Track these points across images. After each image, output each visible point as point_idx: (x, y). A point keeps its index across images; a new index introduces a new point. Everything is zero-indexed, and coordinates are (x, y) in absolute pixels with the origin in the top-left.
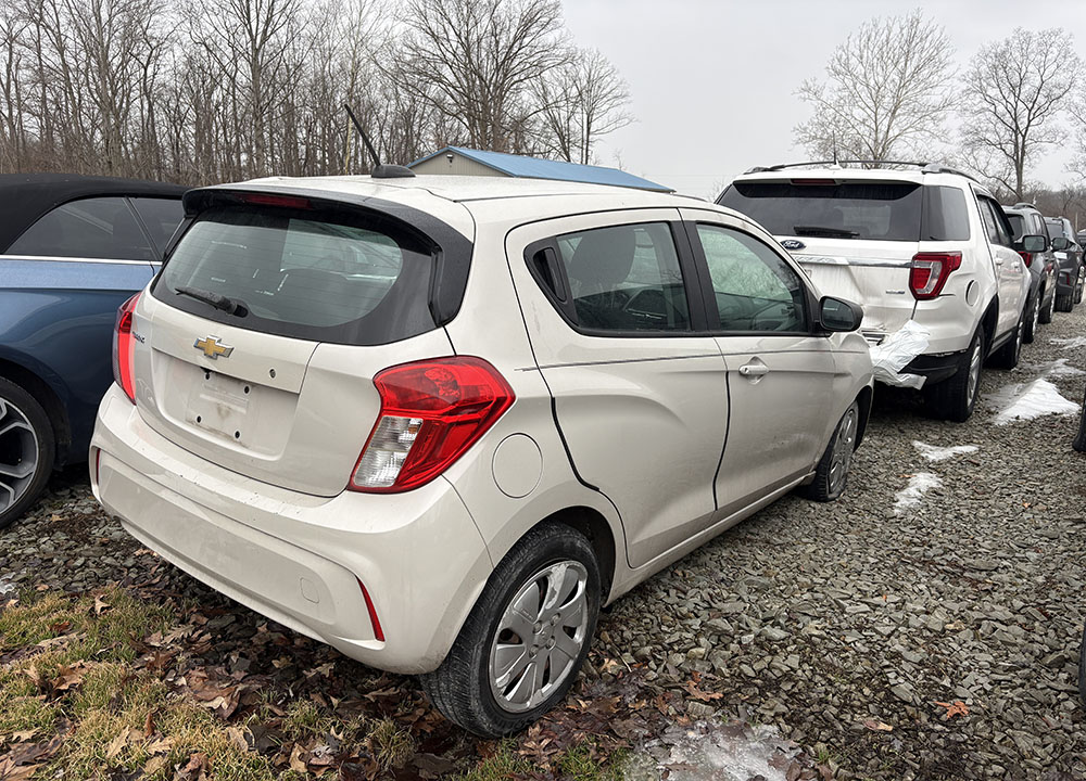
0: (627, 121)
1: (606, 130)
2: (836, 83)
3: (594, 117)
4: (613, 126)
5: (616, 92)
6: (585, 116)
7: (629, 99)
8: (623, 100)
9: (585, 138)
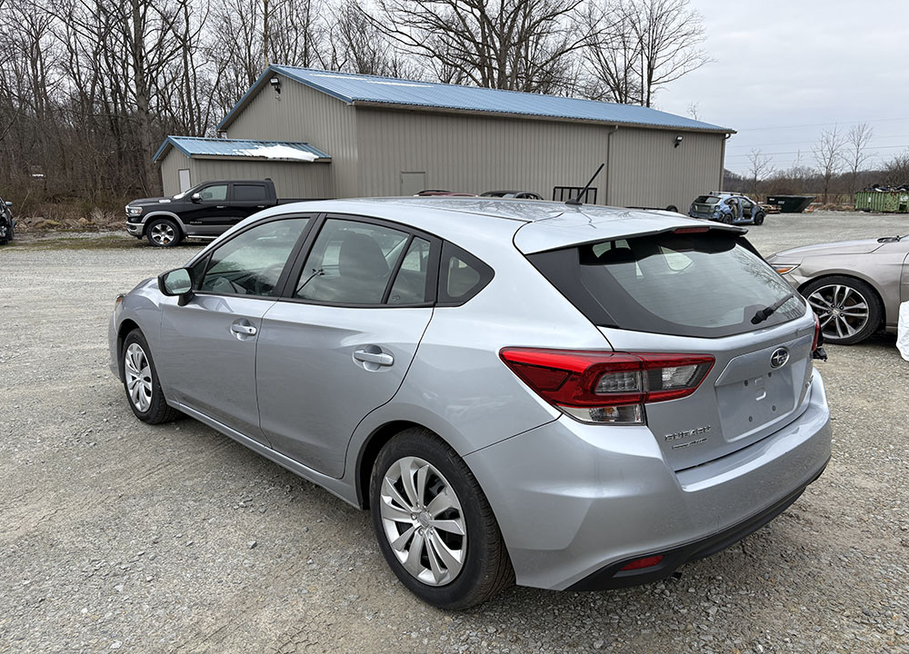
0: (699, 61)
1: (672, 76)
3: (658, 62)
4: (680, 70)
5: (686, 29)
6: (646, 63)
7: (703, 35)
8: (696, 37)
9: (646, 89)
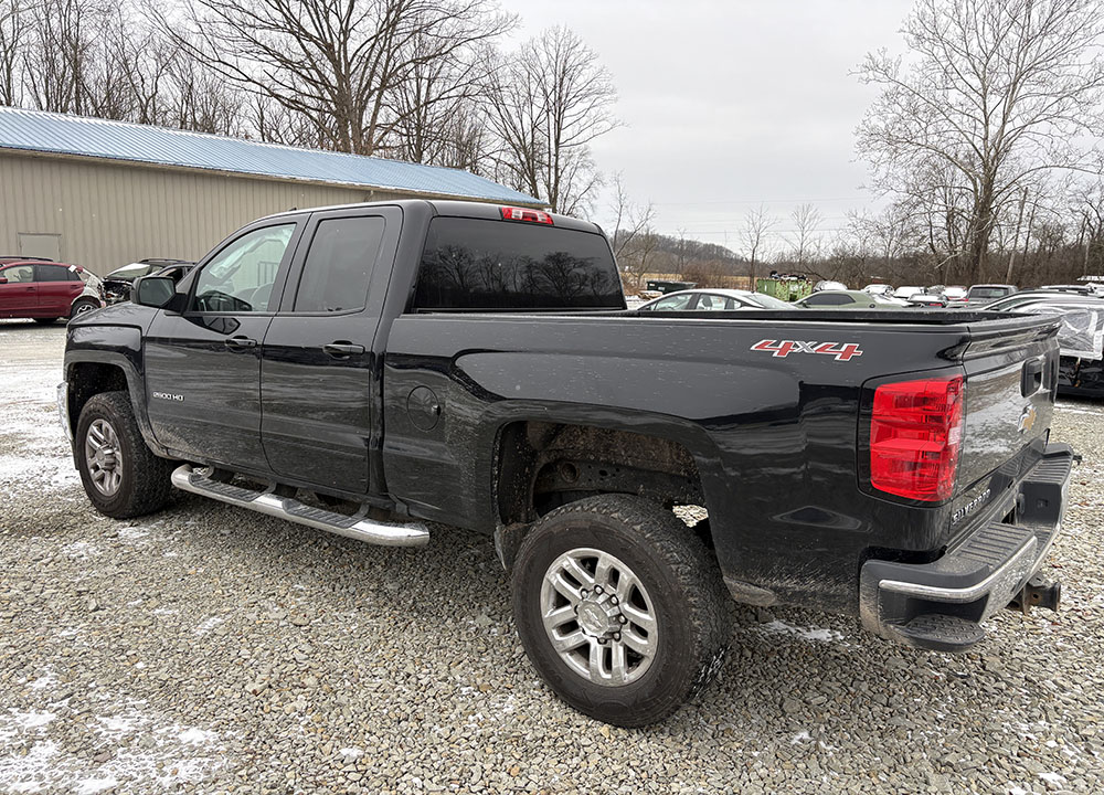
0: (607, 125)
2: (919, 57)
9: (553, 151)
